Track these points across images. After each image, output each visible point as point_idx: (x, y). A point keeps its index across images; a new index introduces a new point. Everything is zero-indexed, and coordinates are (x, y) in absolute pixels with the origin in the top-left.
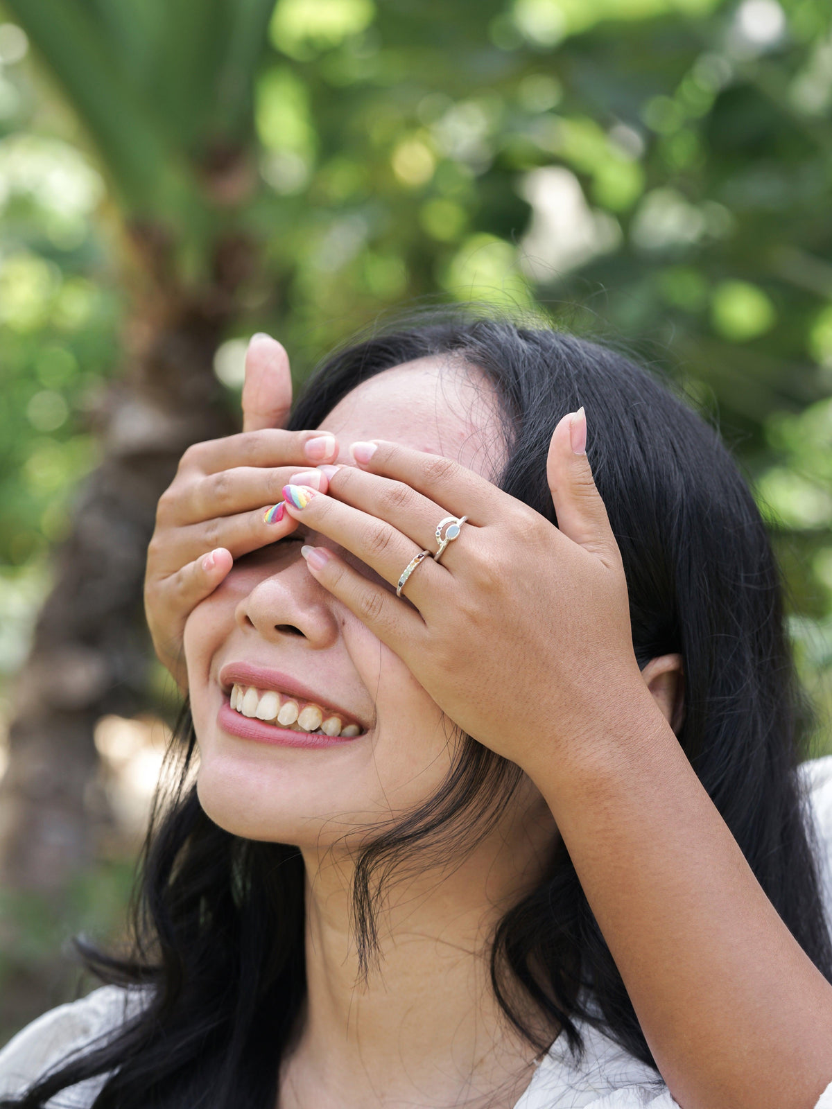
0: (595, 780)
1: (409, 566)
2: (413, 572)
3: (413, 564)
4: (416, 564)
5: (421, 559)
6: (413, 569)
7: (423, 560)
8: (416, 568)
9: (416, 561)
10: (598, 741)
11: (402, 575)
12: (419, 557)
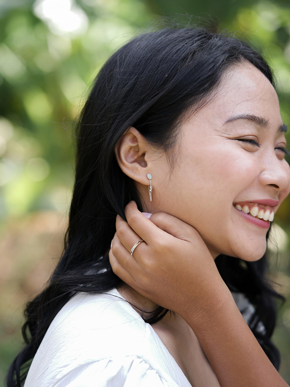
0: (198, 325)
1: (134, 245)
2: (136, 248)
3: (136, 245)
4: (137, 245)
5: (139, 243)
6: (136, 247)
7: (140, 243)
8: (137, 246)
9: (137, 244)
10: (198, 312)
11: (132, 249)
12: (139, 242)
